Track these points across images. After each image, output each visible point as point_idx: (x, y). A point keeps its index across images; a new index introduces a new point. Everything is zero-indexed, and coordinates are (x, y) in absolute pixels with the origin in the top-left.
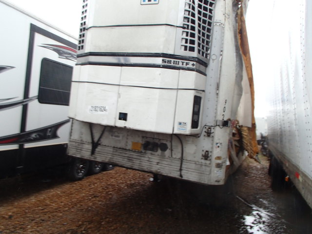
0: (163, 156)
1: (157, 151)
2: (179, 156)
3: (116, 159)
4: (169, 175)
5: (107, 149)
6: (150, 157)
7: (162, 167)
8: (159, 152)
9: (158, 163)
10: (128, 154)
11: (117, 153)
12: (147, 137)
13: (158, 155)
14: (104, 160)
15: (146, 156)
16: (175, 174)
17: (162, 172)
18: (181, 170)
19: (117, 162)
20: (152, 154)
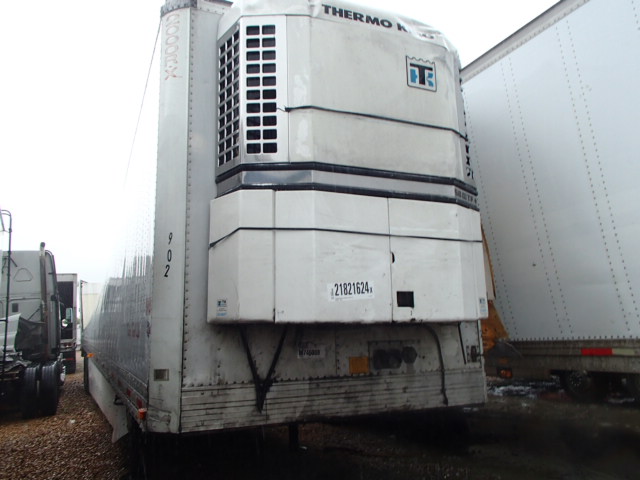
0: (411, 373)
1: (398, 366)
2: (436, 365)
3: (319, 405)
4: (426, 407)
5: (292, 387)
6: (388, 380)
7: (413, 394)
8: (404, 366)
9: (405, 390)
10: (347, 385)
11: (321, 392)
12: (377, 343)
13: (403, 373)
14: (290, 415)
15: (382, 381)
16: (435, 402)
17: (413, 404)
18: (443, 391)
19: (322, 412)
20: (390, 373)
